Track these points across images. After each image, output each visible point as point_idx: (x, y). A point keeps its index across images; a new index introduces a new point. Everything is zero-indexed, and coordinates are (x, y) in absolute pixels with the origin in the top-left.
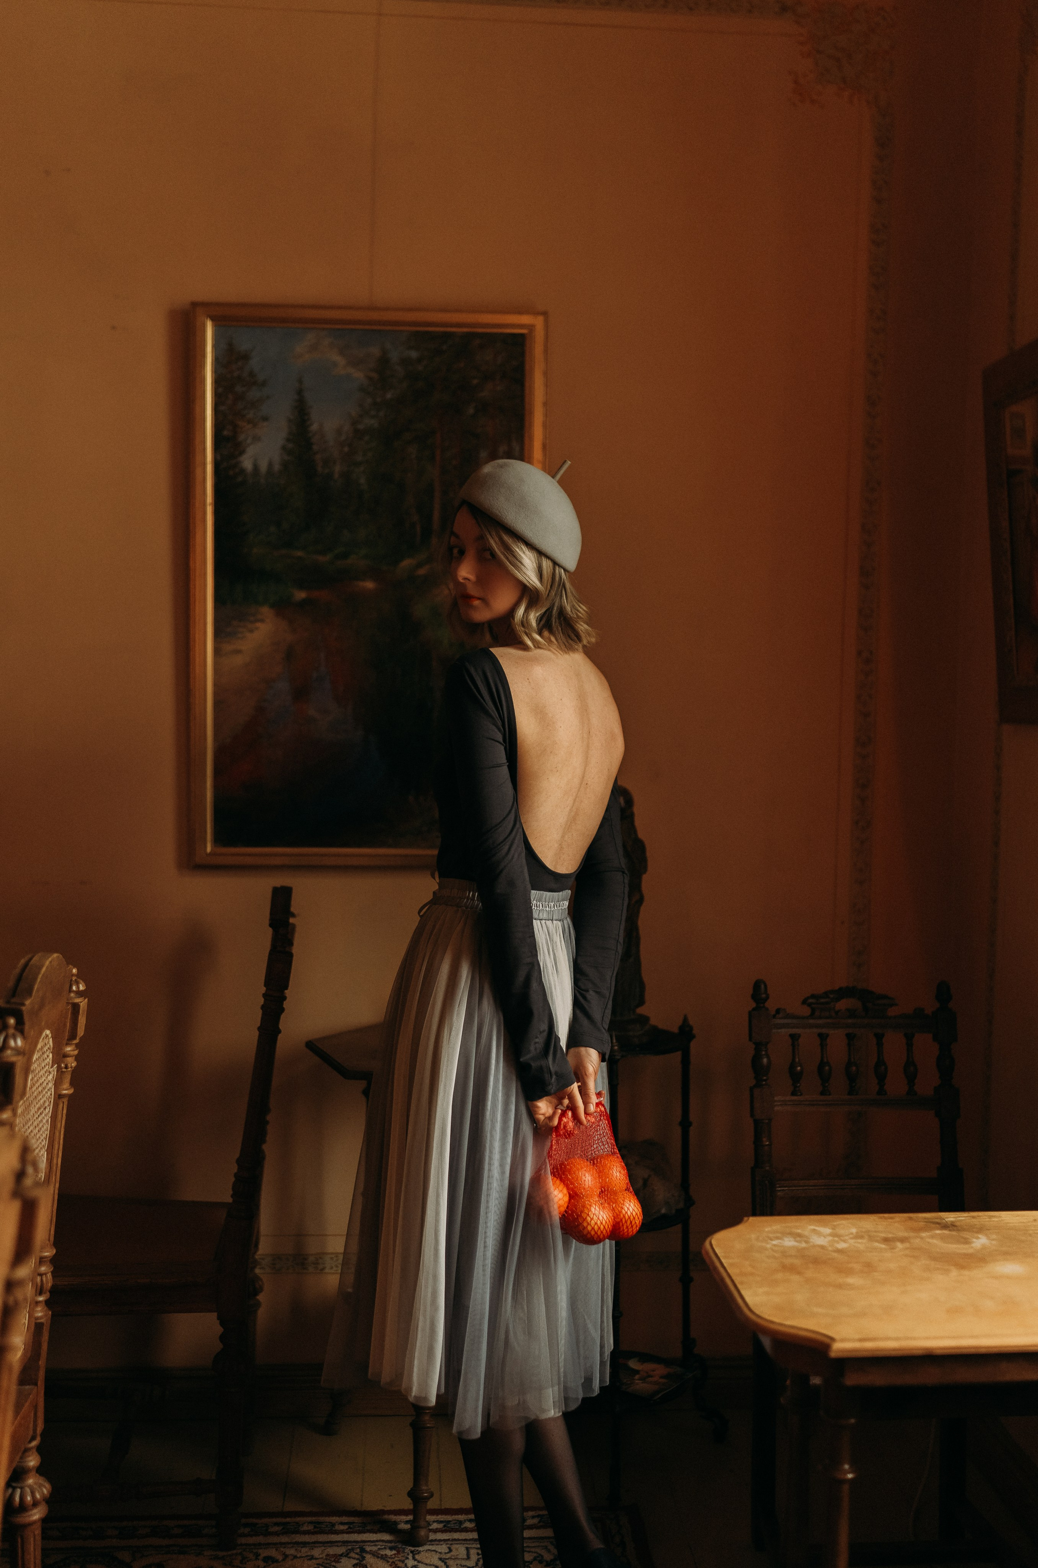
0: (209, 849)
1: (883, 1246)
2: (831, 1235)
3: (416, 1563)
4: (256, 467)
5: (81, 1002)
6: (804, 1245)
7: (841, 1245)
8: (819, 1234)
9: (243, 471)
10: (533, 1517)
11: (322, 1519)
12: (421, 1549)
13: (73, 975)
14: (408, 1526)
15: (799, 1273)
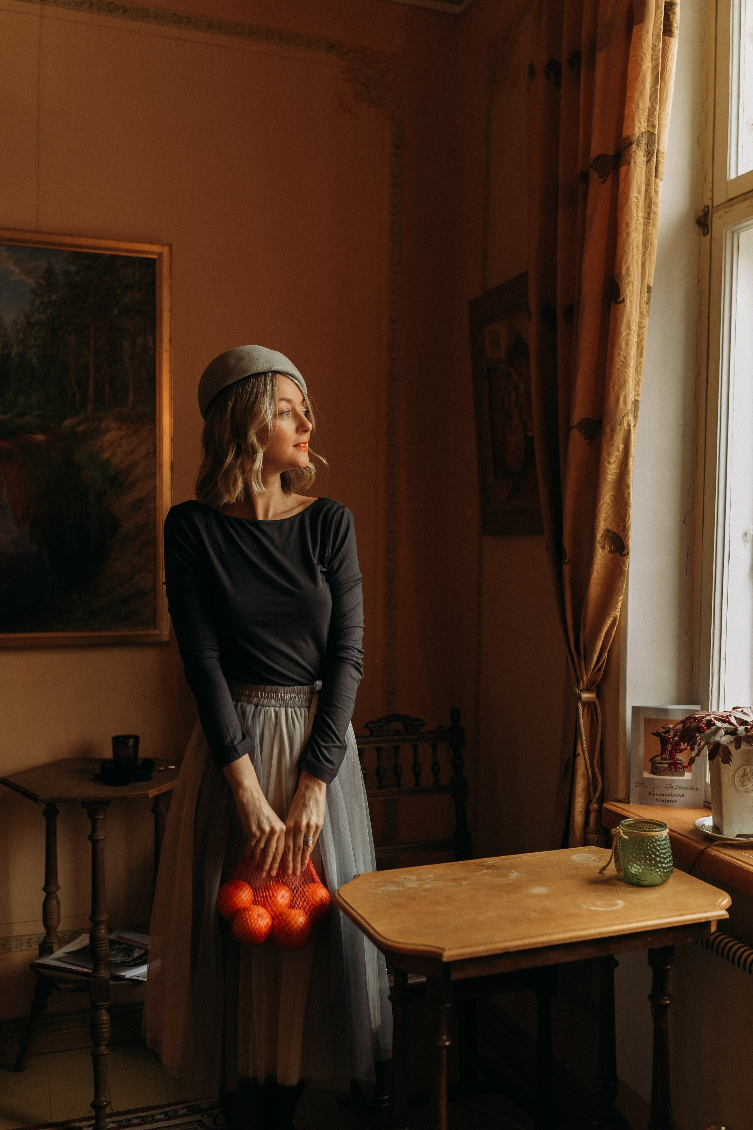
1: (454, 884)
2: (417, 880)
6: (402, 889)
8: (410, 880)
15: (405, 908)
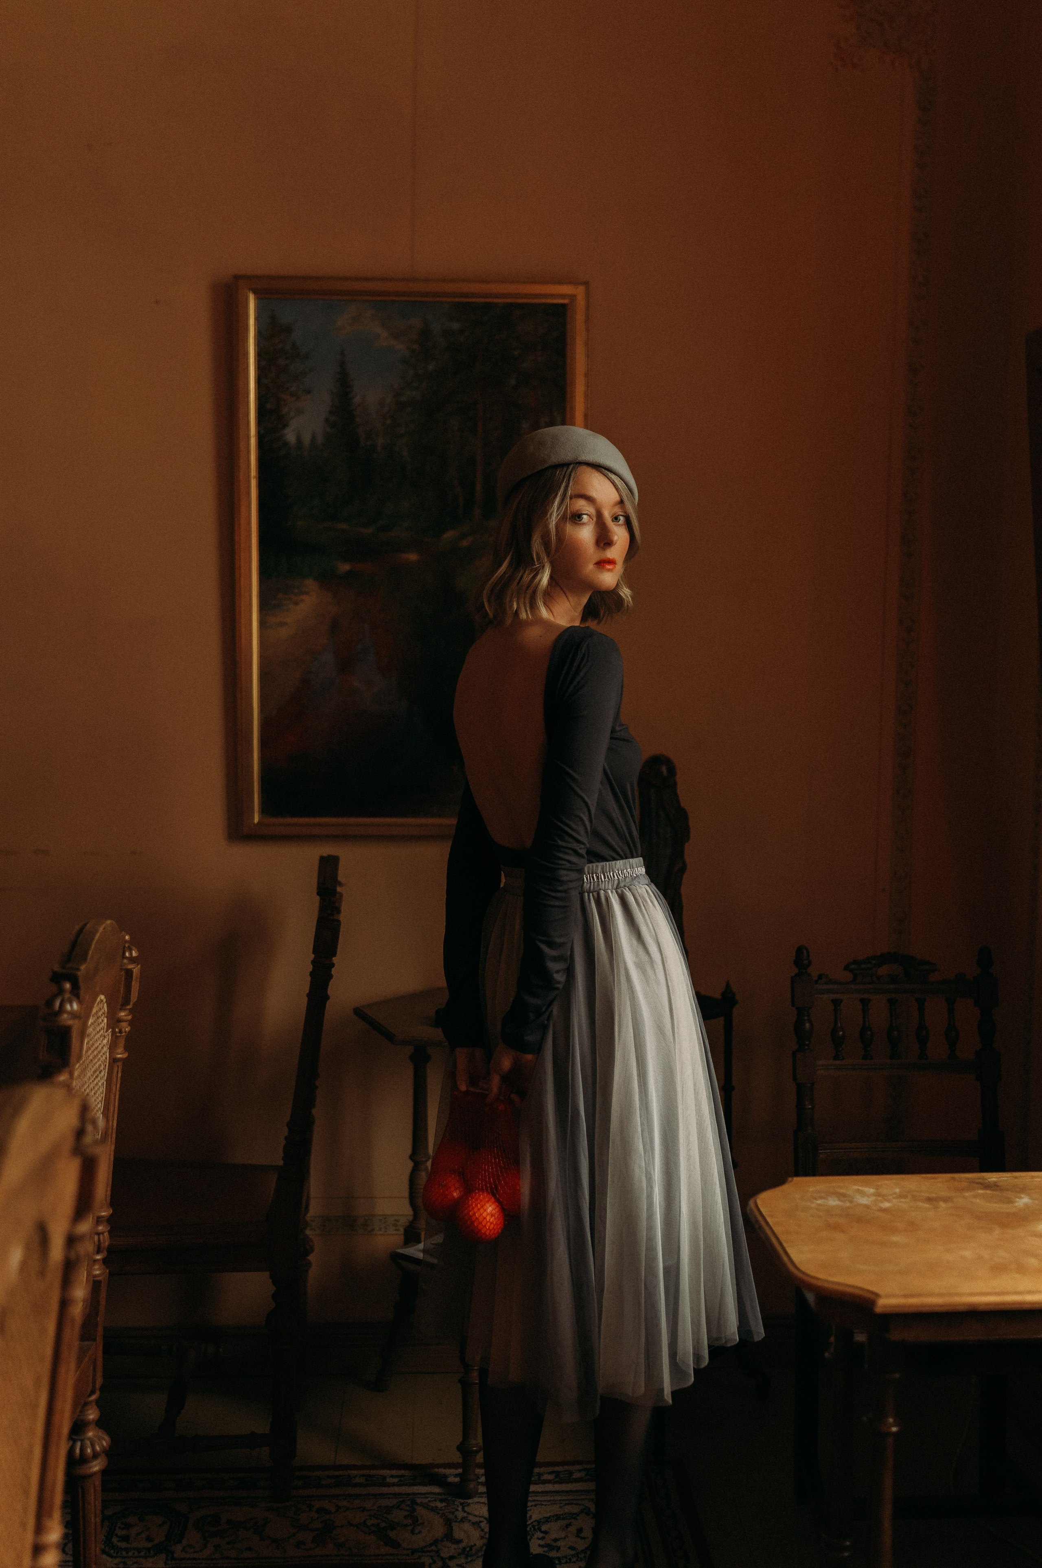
0: (256, 820)
1: (927, 1206)
3: (465, 1515)
4: (299, 440)
5: (134, 968)
6: (848, 1204)
7: (887, 1205)
8: (862, 1193)
9: (286, 444)
10: (580, 1471)
11: (372, 1472)
12: (469, 1501)
13: (126, 942)
14: (457, 1479)
15: (843, 1232)
